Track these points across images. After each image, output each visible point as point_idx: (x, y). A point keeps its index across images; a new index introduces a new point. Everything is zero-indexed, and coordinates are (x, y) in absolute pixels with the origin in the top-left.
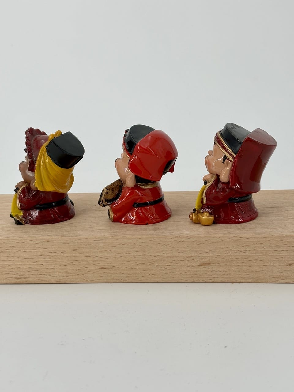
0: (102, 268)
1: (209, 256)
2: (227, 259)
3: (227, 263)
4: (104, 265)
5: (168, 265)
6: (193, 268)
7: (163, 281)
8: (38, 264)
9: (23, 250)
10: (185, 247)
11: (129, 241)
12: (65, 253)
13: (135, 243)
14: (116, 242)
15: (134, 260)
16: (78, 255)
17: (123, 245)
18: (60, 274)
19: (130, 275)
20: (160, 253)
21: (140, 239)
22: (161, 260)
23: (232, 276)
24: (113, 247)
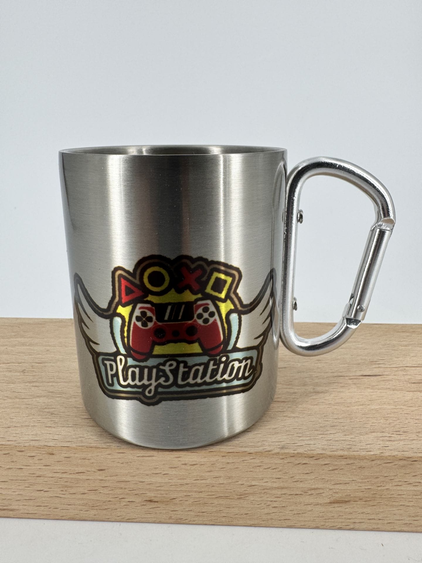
0: (151, 501)
1: (349, 489)
2: (381, 495)
3: (381, 502)
4: (155, 497)
5: (271, 500)
6: (318, 506)
7: (261, 524)
8: (33, 490)
9: (8, 467)
10: (307, 473)
11: (201, 460)
12: (82, 475)
13: (213, 464)
14: (179, 461)
15: (210, 490)
16: (107, 478)
17: (191, 466)
18: (73, 506)
19: (201, 514)
20: (260, 481)
21: (224, 458)
22: (260, 493)
23: (386, 522)
24: (172, 468)
